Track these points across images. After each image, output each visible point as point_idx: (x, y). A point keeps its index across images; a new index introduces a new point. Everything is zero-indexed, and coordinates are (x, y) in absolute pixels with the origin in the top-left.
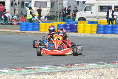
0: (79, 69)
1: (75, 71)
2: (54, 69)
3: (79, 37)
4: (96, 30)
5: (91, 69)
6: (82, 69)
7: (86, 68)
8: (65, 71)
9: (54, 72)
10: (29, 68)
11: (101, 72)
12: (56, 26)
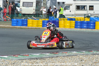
2: (44, 56)
4: (74, 25)
5: (73, 56)
6: (66, 55)
7: (69, 55)
8: (52, 57)
10: (24, 55)
12: (41, 22)
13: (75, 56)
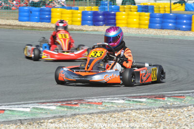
0: (91, 111)
1: (82, 117)
2: (42, 113)
6: (96, 111)
7: (104, 110)
8: (62, 117)
9: (40, 119)
11: (132, 118)
12: (79, 15)
13: (118, 111)
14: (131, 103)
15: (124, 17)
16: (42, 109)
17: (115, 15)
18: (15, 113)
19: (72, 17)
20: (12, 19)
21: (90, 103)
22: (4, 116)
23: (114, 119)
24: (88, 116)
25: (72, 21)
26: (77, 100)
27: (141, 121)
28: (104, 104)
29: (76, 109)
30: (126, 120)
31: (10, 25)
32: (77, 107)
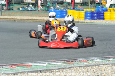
0: (80, 66)
1: (75, 69)
2: (53, 67)
3: (102, 25)
5: (93, 66)
7: (88, 65)
8: (63, 69)
9: (51, 70)
11: (103, 69)
12: (83, 14)
13: (96, 66)
14: (103, 61)
15: (108, 14)
16: (53, 64)
17: (104, 13)
18: (38, 67)
19: (79, 15)
20: (46, 17)
21: (80, 61)
22: (31, 68)
23: (93, 70)
24: (79, 68)
25: (79, 17)
26: (73, 60)
27: (108, 70)
28: (88, 62)
29: (72, 64)
30: (100, 70)
31: (43, 20)
32: (73, 63)
